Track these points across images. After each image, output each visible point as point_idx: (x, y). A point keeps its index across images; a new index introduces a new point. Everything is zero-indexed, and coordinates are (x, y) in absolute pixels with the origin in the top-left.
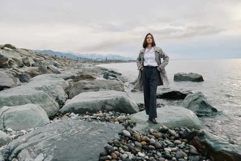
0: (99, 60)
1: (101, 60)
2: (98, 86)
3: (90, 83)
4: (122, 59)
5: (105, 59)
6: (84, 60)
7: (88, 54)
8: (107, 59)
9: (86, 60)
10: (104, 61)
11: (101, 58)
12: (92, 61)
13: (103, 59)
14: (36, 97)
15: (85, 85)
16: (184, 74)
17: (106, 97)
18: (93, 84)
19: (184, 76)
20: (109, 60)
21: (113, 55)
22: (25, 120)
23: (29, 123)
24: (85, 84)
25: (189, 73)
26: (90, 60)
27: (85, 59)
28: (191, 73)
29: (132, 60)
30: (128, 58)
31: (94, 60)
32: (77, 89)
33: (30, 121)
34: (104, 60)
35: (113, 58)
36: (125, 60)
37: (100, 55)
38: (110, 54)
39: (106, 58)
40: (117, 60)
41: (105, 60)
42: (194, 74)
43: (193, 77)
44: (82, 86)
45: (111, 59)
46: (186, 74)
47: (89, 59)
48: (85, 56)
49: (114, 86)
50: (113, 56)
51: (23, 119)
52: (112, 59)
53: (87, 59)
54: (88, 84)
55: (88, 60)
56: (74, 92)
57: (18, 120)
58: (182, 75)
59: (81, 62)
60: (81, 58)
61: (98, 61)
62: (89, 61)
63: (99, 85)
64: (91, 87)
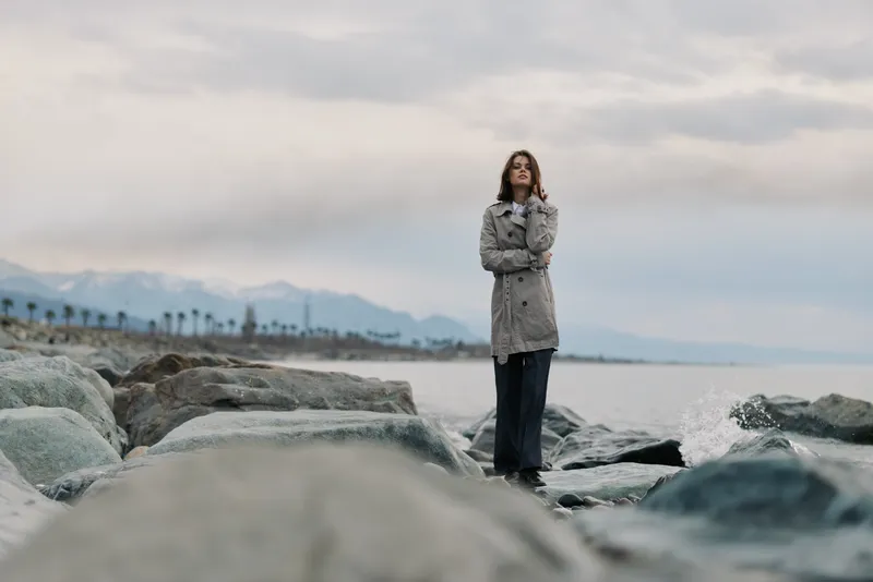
0: (188, 329)
1: (202, 328)
2: (287, 395)
3: (244, 380)
4: (382, 331)
5: (240, 320)
6: (59, 321)
7: (90, 274)
8: (250, 325)
9: (77, 321)
10: (228, 339)
11: (203, 311)
12: (127, 336)
13: (221, 317)
14: (46, 392)
15: (223, 386)
16: (790, 406)
17: (339, 423)
18: (261, 385)
19: (788, 412)
20: (271, 331)
21: (308, 295)
22: (46, 452)
23: (62, 464)
24: (222, 380)
25: (822, 399)
26: (112, 322)
27: (69, 311)
28: (835, 400)
29: (468, 340)
30: (436, 319)
31: (144, 328)
32: (177, 403)
33: (64, 459)
34: (226, 330)
35: (307, 316)
36: (405, 341)
37: (194, 289)
38: (282, 285)
39: (250, 313)
40: (342, 332)
41: (237, 331)
42: (851, 402)
43: (841, 419)
44: (207, 391)
45: (288, 321)
46: (805, 404)
47: (102, 317)
48: (66, 287)
49: (366, 399)
50: (307, 304)
51: (35, 450)
52: (301, 328)
53: (86, 314)
54: (233, 382)
55: (93, 322)
56: (159, 420)
57: (19, 451)
58: (780, 406)
59: (42, 334)
60: (31, 306)
61: (179, 336)
62: (102, 329)
63: (292, 391)
64: (253, 395)
